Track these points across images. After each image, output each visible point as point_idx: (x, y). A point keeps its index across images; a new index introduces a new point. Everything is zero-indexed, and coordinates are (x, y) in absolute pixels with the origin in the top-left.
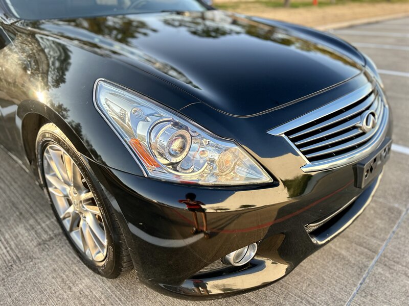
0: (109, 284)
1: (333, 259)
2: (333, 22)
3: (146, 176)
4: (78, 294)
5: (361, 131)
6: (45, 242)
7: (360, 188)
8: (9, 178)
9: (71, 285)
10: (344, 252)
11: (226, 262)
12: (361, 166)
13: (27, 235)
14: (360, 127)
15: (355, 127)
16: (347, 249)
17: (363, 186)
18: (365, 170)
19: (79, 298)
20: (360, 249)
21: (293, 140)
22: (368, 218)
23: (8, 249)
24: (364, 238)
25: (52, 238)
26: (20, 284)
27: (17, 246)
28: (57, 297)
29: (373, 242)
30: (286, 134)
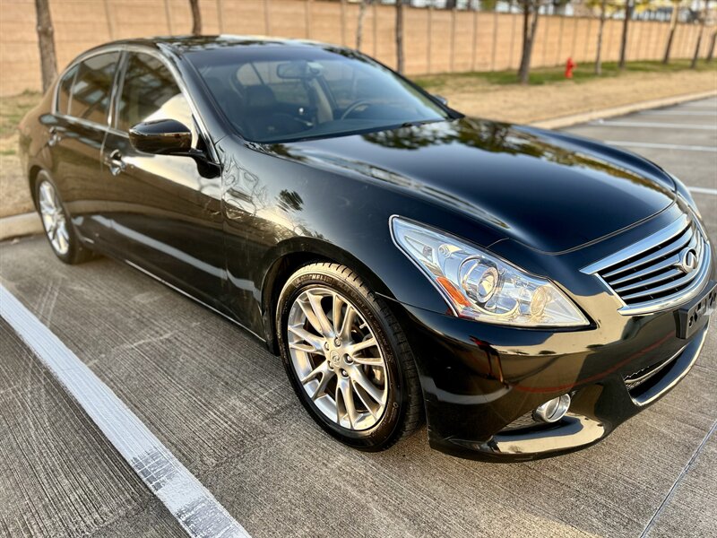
0: (371, 461)
3: (456, 315)
4: (338, 471)
5: (679, 272)
6: (272, 416)
7: (684, 338)
9: (325, 462)
10: (664, 430)
11: (537, 417)
12: (684, 312)
13: (245, 407)
14: (679, 267)
15: (673, 267)
16: (668, 426)
17: (687, 337)
18: (689, 318)
19: (340, 475)
20: (683, 426)
21: (608, 280)
22: (691, 391)
23: (229, 423)
24: (688, 414)
25: (278, 412)
26: (262, 461)
27: (239, 419)
28: (313, 474)
29: (701, 418)
30: (599, 273)
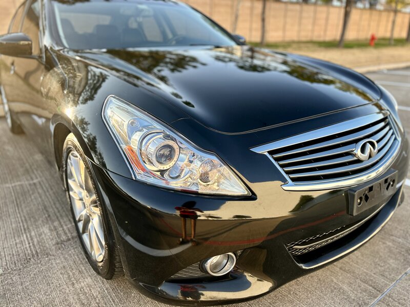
0: (108, 286)
1: (332, 291)
2: (389, 62)
3: (134, 179)
4: (79, 290)
5: (355, 158)
6: (62, 242)
7: (352, 215)
8: (47, 185)
9: (75, 282)
13: (49, 234)
14: (353, 155)
15: (347, 154)
17: (355, 214)
19: (78, 294)
20: (363, 285)
21: (277, 159)
23: (31, 244)
24: (371, 276)
25: (69, 240)
26: (32, 275)
27: (38, 242)
28: (60, 291)
29: (381, 281)
30: (269, 152)
